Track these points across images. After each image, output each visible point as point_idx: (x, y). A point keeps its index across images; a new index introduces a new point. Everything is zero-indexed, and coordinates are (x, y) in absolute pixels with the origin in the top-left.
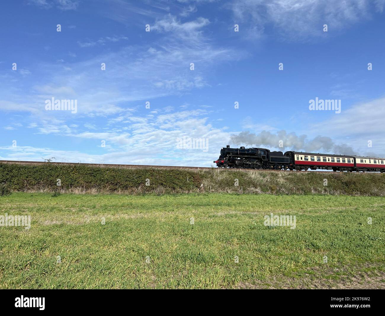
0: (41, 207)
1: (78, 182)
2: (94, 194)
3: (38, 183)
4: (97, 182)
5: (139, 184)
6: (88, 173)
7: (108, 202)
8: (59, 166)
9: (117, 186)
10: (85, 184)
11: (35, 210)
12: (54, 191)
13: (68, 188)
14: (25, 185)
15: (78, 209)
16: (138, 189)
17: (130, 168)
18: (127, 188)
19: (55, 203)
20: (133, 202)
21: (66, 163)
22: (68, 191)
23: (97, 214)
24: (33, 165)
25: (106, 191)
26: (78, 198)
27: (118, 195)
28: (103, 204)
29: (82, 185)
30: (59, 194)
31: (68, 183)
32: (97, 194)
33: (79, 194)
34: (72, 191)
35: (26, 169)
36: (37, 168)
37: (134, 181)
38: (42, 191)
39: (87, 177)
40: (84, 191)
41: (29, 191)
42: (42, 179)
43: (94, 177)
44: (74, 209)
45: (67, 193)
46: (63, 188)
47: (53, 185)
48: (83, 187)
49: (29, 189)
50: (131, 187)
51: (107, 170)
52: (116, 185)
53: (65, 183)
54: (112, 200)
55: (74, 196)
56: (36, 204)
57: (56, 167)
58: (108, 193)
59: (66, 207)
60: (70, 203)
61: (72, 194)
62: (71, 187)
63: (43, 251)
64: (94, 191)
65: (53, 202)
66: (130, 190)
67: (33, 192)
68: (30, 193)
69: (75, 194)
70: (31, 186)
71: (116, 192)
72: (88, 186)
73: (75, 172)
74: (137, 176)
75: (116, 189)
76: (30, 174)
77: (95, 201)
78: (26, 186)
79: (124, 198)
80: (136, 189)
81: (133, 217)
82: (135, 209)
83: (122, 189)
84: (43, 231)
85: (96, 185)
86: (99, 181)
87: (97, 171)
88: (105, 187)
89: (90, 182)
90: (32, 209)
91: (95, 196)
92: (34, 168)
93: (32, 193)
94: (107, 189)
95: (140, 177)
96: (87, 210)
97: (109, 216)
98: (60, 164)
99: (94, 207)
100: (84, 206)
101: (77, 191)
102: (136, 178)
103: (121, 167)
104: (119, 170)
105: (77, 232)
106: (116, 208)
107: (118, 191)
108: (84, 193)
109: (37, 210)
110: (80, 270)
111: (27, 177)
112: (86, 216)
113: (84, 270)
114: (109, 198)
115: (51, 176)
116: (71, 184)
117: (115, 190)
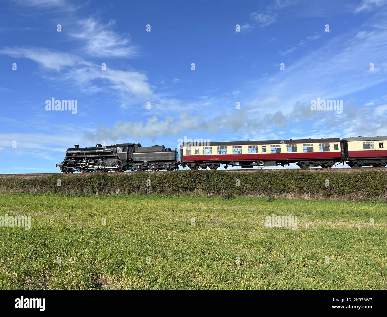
0: (261, 210)
1: (290, 188)
2: (308, 199)
3: (255, 188)
4: (308, 187)
5: (359, 189)
6: (299, 178)
7: (324, 208)
8: (271, 172)
9: (332, 192)
10: (297, 190)
11: (256, 212)
12: (268, 196)
13: (281, 194)
14: (244, 190)
15: (294, 214)
16: (357, 195)
17: (345, 172)
18: (343, 194)
19: (272, 207)
20: (354, 209)
21: (277, 169)
22: (282, 196)
23: (314, 220)
24: (248, 172)
25: (320, 197)
26: (292, 203)
27: (334, 201)
28: (319, 210)
29: (294, 190)
30: (274, 199)
31: (280, 188)
32: (310, 199)
33: (293, 200)
34: (285, 196)
35: (243, 176)
36: (252, 175)
37: (351, 185)
38: (259, 196)
39: (298, 183)
40: (297, 197)
41: (248, 196)
42: (258, 185)
43: (306, 182)
44: (290, 214)
45: (281, 198)
46: (276, 193)
47: (267, 190)
48: (295, 192)
49: (248, 194)
50: (349, 192)
51: (319, 175)
52: (331, 190)
53: (278, 188)
54: (328, 206)
55: (288, 201)
56: (256, 207)
57: (268, 173)
58: (322, 198)
59: (282, 211)
60: (284, 207)
61: (285, 199)
62: (284, 192)
63: (270, 251)
64: (307, 196)
65: (270, 207)
66: (348, 196)
67: (251, 196)
68: (249, 198)
69: (288, 199)
70: (249, 192)
71: (331, 198)
72: (300, 192)
73: (286, 178)
74: (355, 180)
75: (331, 195)
76: (247, 181)
77: (309, 207)
78: (246, 191)
79: (342, 205)
80: (355, 195)
81: (357, 226)
82: (358, 217)
83: (338, 195)
84: (267, 232)
85: (309, 190)
86: (311, 186)
87: (307, 176)
88: (318, 192)
89: (302, 187)
90: (254, 212)
91: (309, 201)
92: (249, 175)
93: (251, 198)
94: (321, 194)
95: (358, 181)
96: (303, 215)
97: (329, 223)
98: (271, 171)
99: (310, 213)
100: (299, 211)
101: (290, 196)
102: (354, 182)
103: (334, 171)
104: (331, 174)
105: (298, 237)
106: (335, 215)
107: (334, 197)
108: (297, 199)
109: (258, 213)
110: (310, 275)
111: (245, 184)
112: (303, 222)
113: (314, 277)
114: (325, 204)
115: (265, 182)
116: (284, 189)
117: (329, 195)
